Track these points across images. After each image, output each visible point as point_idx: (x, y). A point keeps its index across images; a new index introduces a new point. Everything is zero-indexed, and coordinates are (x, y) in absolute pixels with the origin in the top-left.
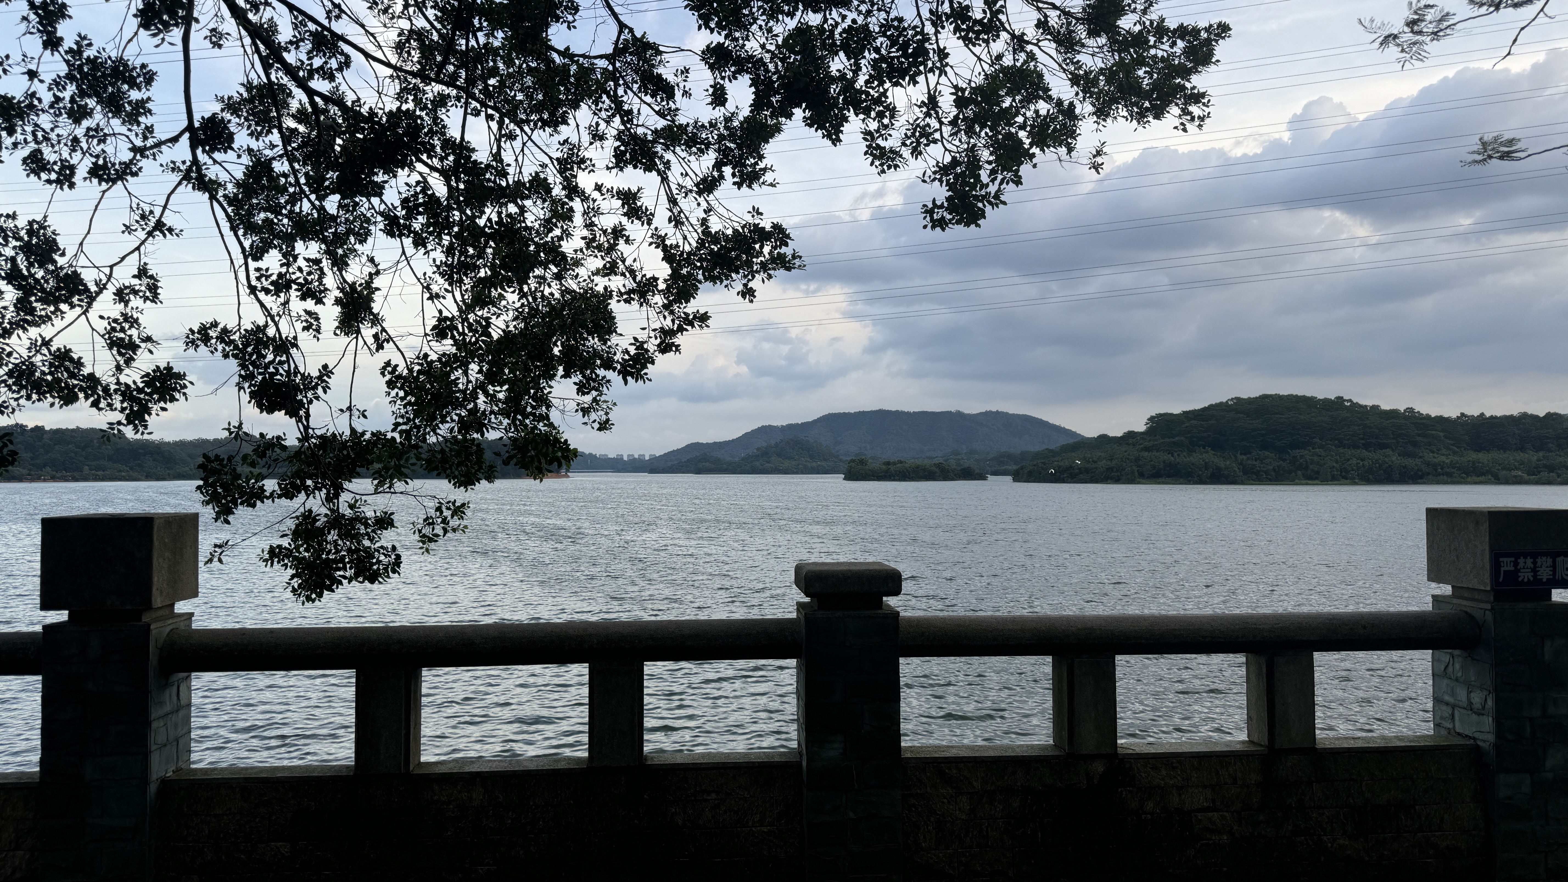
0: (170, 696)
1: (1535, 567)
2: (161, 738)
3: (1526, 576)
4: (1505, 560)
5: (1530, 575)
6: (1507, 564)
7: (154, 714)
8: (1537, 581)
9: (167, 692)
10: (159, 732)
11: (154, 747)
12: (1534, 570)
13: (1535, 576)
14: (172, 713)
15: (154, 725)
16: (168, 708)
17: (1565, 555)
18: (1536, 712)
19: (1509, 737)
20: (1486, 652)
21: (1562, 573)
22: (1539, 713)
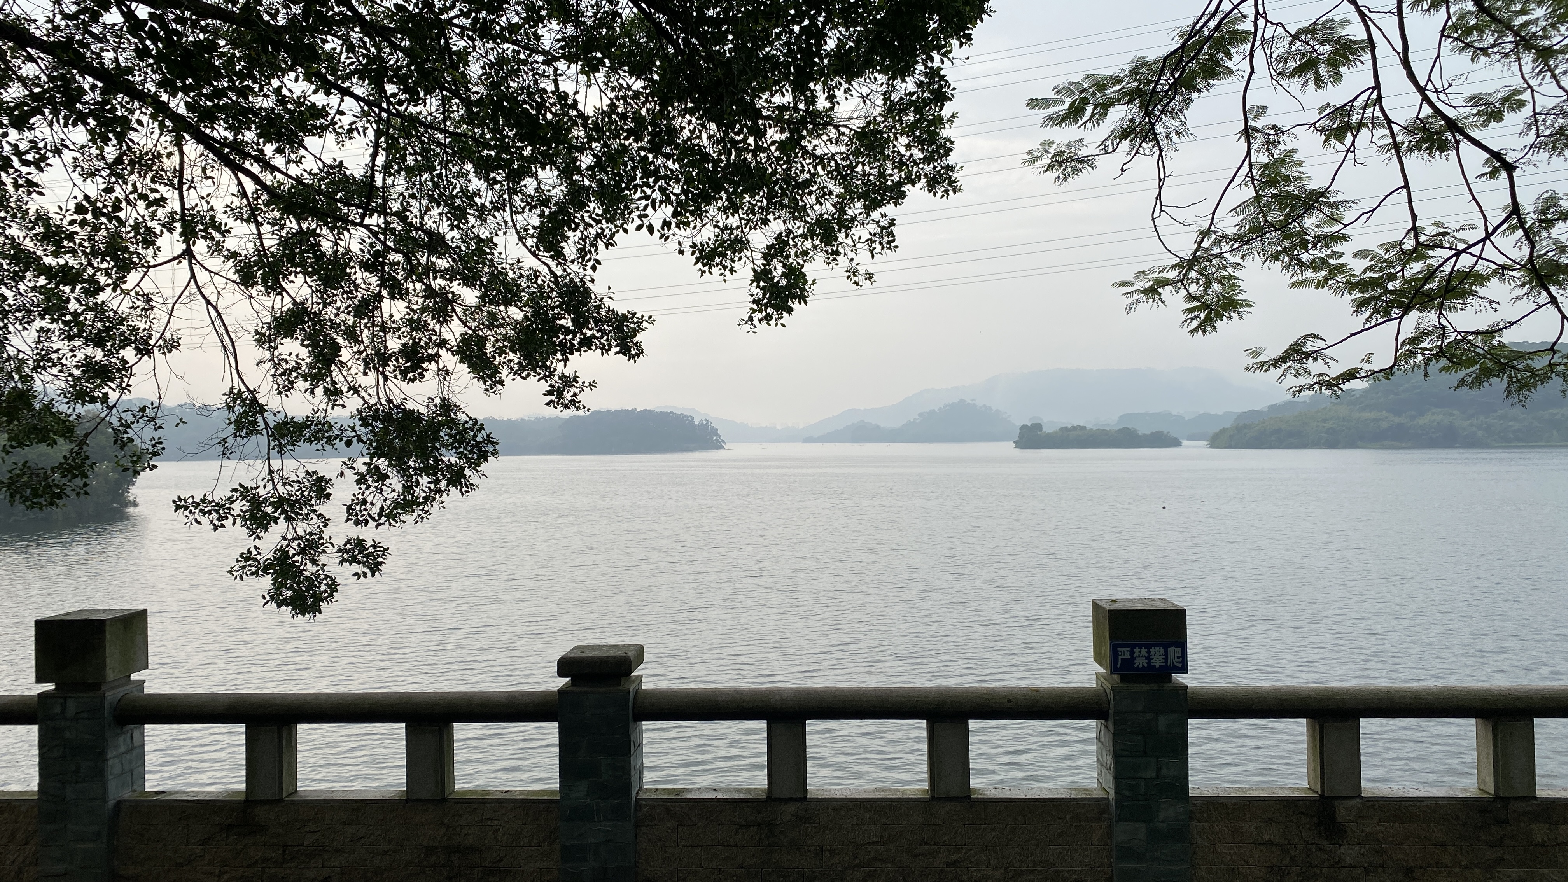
0: (124, 741)
1: (1149, 655)
2: (117, 770)
3: (1140, 663)
4: (1123, 649)
5: (1145, 662)
6: (1123, 654)
7: (110, 754)
8: (1151, 667)
9: (121, 739)
10: (114, 765)
11: (110, 777)
12: (1148, 658)
13: (1149, 663)
14: (126, 752)
15: (110, 762)
16: (123, 749)
17: (1177, 646)
18: (1151, 773)
19: (1127, 793)
20: (1111, 724)
21: (1173, 659)
22: (1154, 774)
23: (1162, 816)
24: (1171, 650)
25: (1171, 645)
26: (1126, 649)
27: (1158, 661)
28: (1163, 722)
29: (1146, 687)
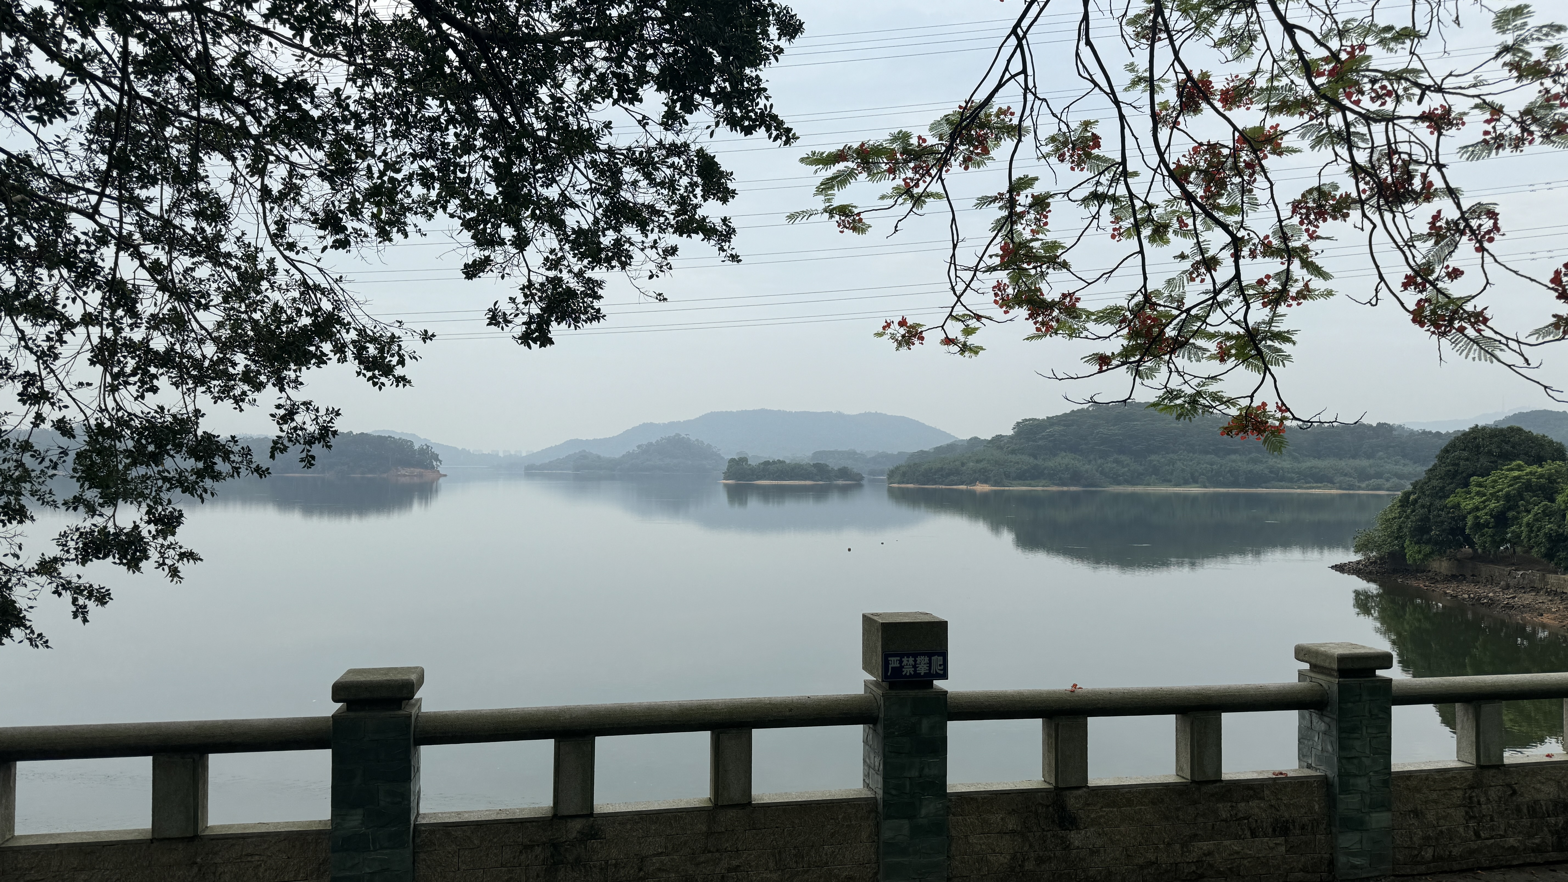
1: (916, 664)
3: (908, 670)
4: (892, 659)
5: (911, 670)
6: (894, 662)
8: (916, 674)
12: (915, 667)
13: (915, 671)
17: (939, 654)
18: (914, 773)
19: (894, 792)
20: (880, 728)
21: (936, 668)
22: (917, 774)
23: (923, 812)
24: (934, 658)
25: (934, 654)
26: (895, 659)
27: (923, 669)
28: (925, 724)
29: (912, 693)
